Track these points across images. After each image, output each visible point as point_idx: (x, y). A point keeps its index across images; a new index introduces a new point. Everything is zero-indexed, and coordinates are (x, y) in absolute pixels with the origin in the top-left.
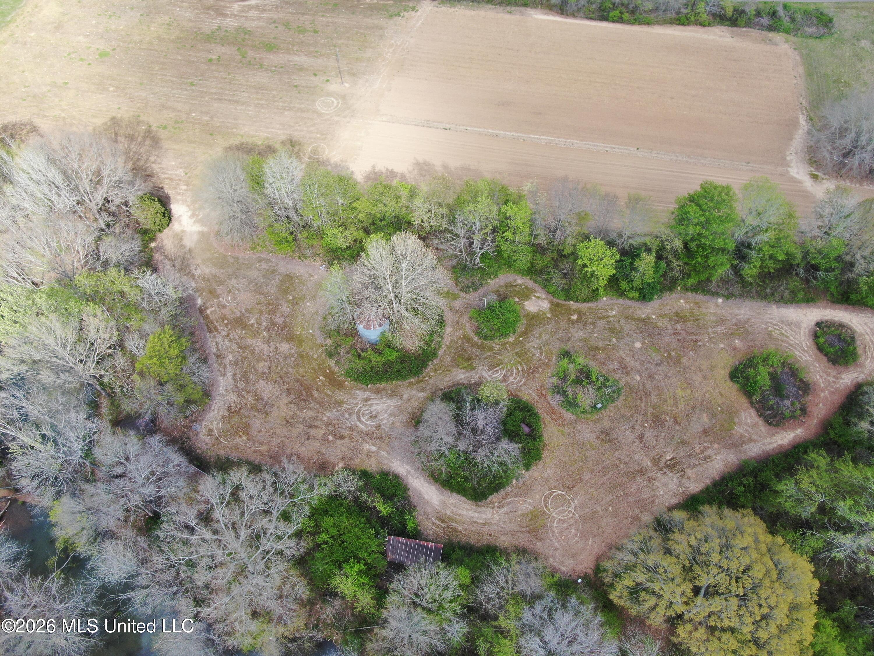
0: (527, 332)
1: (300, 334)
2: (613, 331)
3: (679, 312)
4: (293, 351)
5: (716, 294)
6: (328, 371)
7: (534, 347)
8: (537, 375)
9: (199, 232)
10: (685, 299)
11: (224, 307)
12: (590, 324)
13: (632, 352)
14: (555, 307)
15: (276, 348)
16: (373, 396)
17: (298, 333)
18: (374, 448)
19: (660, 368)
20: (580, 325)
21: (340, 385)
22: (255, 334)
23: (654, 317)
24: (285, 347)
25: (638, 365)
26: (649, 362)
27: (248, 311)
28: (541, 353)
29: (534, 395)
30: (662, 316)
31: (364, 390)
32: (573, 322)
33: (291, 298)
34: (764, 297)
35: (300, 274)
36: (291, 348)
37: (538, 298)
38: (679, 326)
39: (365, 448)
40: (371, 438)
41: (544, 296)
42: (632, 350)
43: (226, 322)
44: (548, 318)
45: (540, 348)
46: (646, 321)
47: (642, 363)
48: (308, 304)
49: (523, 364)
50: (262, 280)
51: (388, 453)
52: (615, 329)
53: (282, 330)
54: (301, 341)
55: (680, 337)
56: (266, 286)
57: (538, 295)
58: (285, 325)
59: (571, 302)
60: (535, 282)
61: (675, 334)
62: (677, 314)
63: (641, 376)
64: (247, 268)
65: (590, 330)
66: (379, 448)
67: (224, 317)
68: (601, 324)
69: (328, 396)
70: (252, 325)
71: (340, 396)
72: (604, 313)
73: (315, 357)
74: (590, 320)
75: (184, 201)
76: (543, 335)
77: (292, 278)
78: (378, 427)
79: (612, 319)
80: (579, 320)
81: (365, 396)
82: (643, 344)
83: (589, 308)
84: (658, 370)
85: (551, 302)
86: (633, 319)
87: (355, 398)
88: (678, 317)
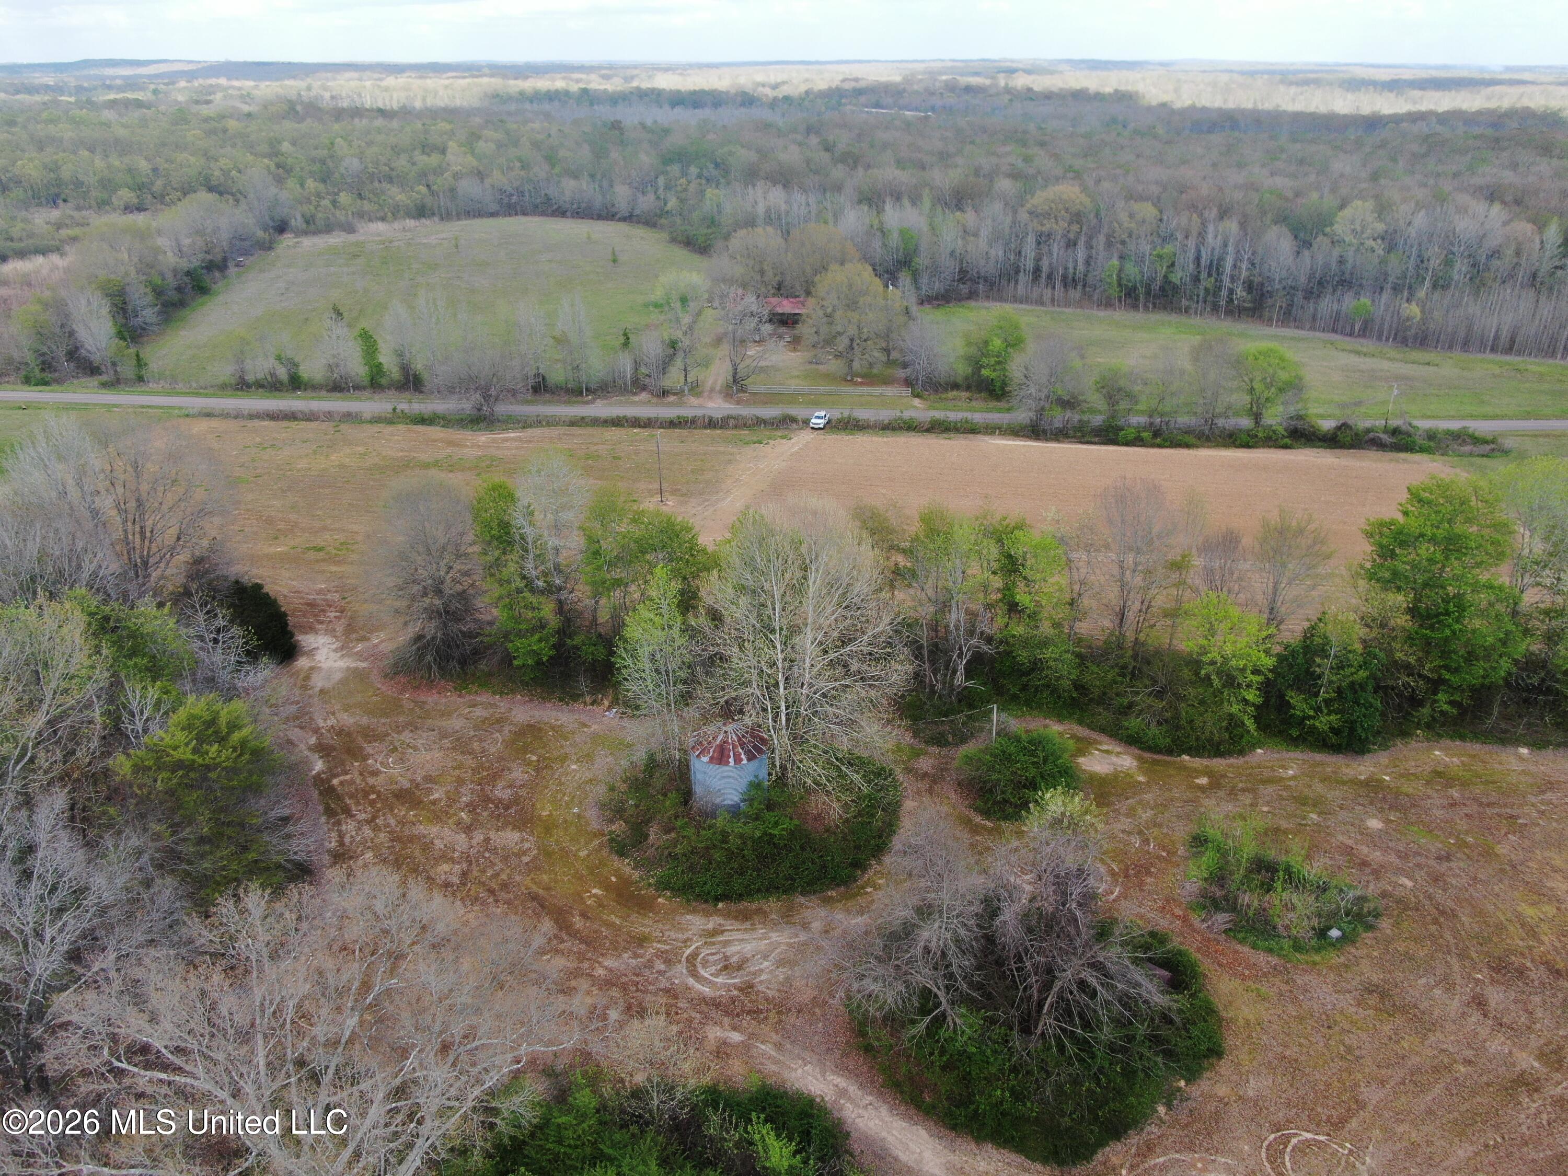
1: (550, 815)
2: (1302, 801)
3: (1440, 769)
4: (527, 845)
5: (1508, 741)
6: (613, 879)
7: (1123, 831)
8: (1149, 880)
9: (348, 668)
10: (1440, 749)
11: (375, 773)
12: (1243, 790)
13: (1367, 836)
14: (1150, 766)
15: (487, 840)
16: (729, 924)
17: (544, 813)
18: (736, 1037)
19: (1453, 864)
20: (1221, 793)
21: (644, 906)
22: (438, 816)
23: (1387, 778)
24: (510, 838)
25: (1393, 858)
26: (1417, 854)
27: (428, 779)
28: (1146, 841)
29: (1154, 917)
30: (1406, 775)
31: (707, 914)
32: (1201, 788)
33: (534, 758)
35: (559, 723)
36: (522, 840)
37: (1107, 752)
38: (1455, 793)
39: (711, 1036)
40: (727, 1013)
41: (1118, 749)
42: (1364, 833)
43: (373, 796)
44: (1140, 783)
45: (1140, 833)
46: (1372, 786)
47: (1403, 856)
48: (574, 767)
49: (1108, 860)
50: (472, 733)
51: (779, 1046)
52: (1306, 798)
53: (507, 808)
54: (548, 830)
55: (1467, 810)
56: (481, 741)
57: (1105, 747)
58: (516, 801)
59: (1186, 757)
60: (1091, 727)
61: (1452, 805)
62: (1438, 774)
63: (1410, 878)
64: (443, 715)
65: (1248, 802)
66: (751, 1036)
67: (369, 791)
68: (1269, 790)
69: (610, 925)
70: (434, 803)
71: (643, 925)
72: (1266, 774)
73: (583, 854)
74: (1240, 785)
75: (331, 632)
76: (1140, 811)
77: (540, 729)
78: (747, 988)
79: (1292, 783)
80: (1214, 786)
81: (710, 926)
82: (1387, 821)
83: (1231, 766)
84: (1451, 869)
85: (1139, 759)
86: (1344, 783)
87: (682, 930)
88: (1441, 777)
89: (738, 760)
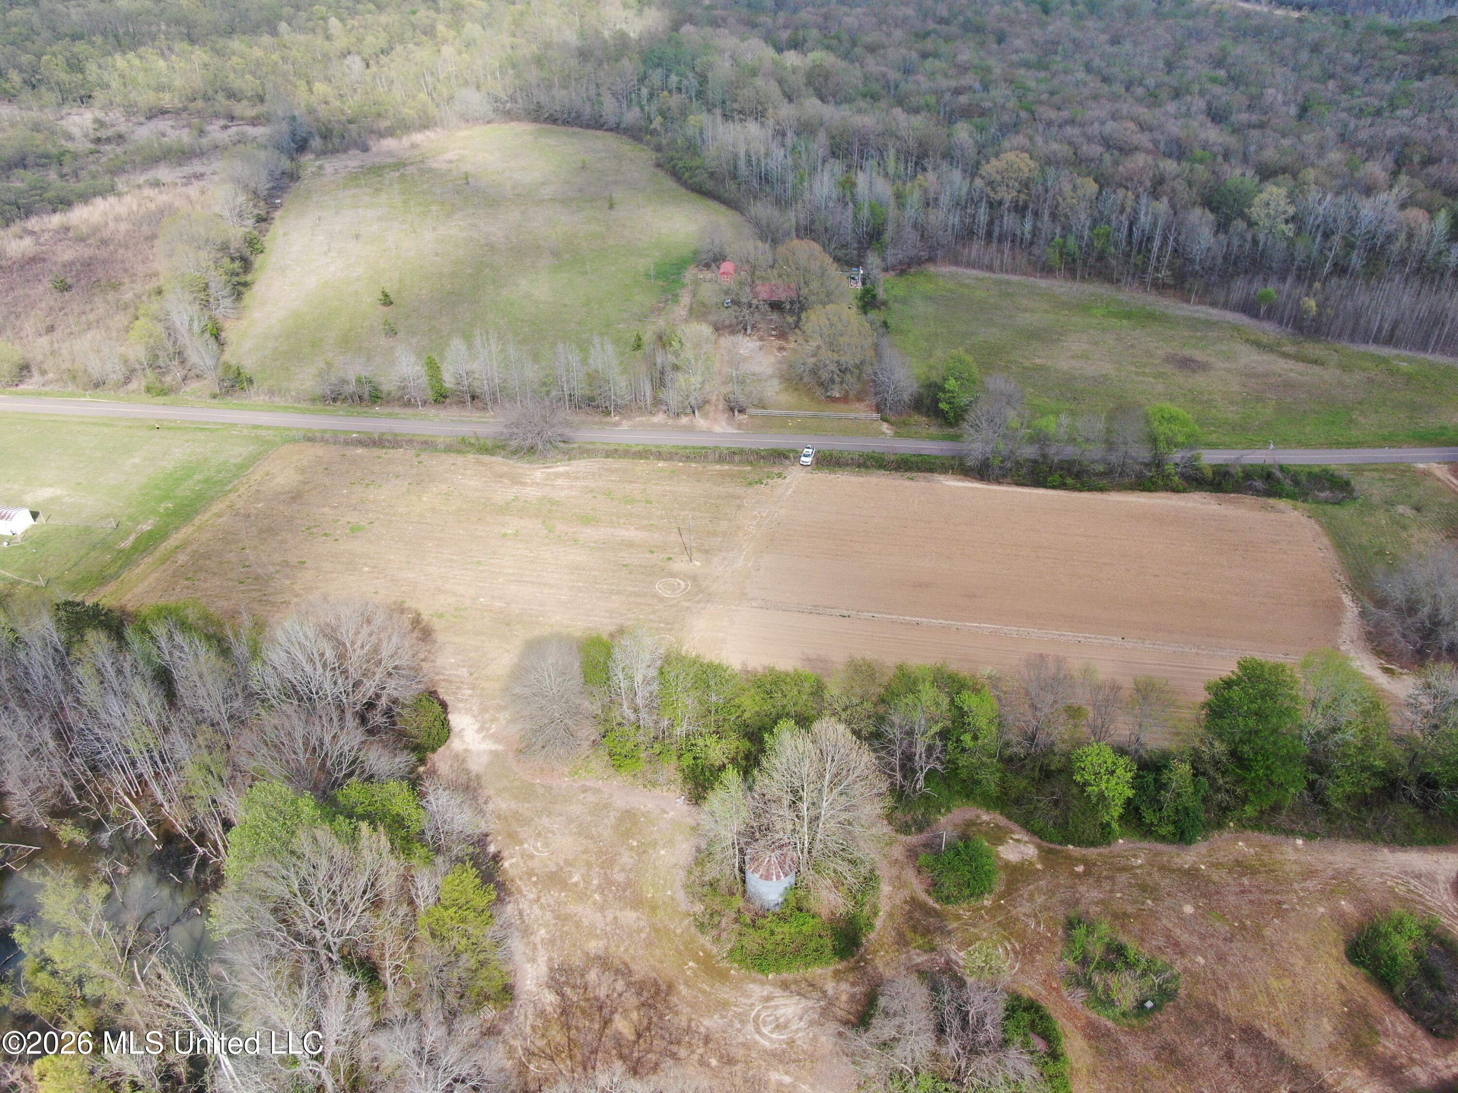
0: (1010, 890)
1: (653, 897)
2: (1144, 888)
3: (1240, 859)
4: (642, 923)
5: (1290, 833)
6: (701, 954)
7: (1025, 914)
8: (1038, 957)
9: (491, 752)
10: (1244, 841)
11: (532, 857)
12: (1106, 878)
13: (1183, 920)
14: (1046, 855)
15: (616, 918)
16: (778, 992)
17: (650, 896)
18: (787, 1079)
19: (1233, 945)
20: (1091, 881)
21: (723, 976)
22: (582, 897)
23: (1203, 867)
24: (629, 916)
25: (1195, 940)
26: (1213, 936)
27: (568, 863)
28: (1038, 923)
29: (1039, 988)
30: (1217, 865)
31: (762, 983)
32: (1078, 875)
33: (635, 844)
34: (1366, 837)
35: (647, 809)
36: (638, 919)
37: (1018, 841)
38: (1245, 881)
39: (773, 1079)
40: (781, 1062)
41: (1026, 839)
42: (1181, 917)
43: (534, 879)
44: (1038, 870)
45: (1036, 916)
46: (1192, 874)
47: (1202, 937)
48: (663, 852)
49: (1013, 941)
50: (589, 818)
51: (813, 1086)
52: (1147, 886)
53: (624, 890)
54: (654, 909)
55: (1252, 897)
56: (596, 826)
57: (1016, 837)
58: (628, 884)
59: (1071, 847)
60: (1009, 817)
61: (1242, 892)
62: (1238, 863)
63: (1205, 957)
64: (566, 801)
65: (1108, 888)
66: (796, 1078)
67: (530, 873)
68: (1122, 878)
69: (704, 992)
70: (576, 885)
71: (724, 993)
72: (1123, 862)
73: (679, 931)
74: (1105, 873)
75: (468, 711)
76: (1036, 896)
77: (635, 814)
78: (791, 1043)
79: (1138, 871)
80: (1087, 873)
81: (765, 993)
82: (1197, 907)
83: (1100, 855)
84: (1231, 949)
85: (1039, 847)
86: (1172, 871)
87: (749, 997)
88: (1241, 866)
89: (778, 877)
